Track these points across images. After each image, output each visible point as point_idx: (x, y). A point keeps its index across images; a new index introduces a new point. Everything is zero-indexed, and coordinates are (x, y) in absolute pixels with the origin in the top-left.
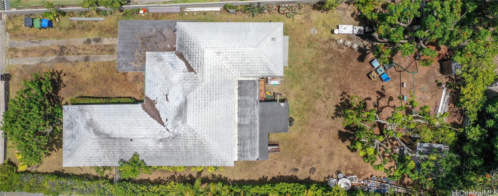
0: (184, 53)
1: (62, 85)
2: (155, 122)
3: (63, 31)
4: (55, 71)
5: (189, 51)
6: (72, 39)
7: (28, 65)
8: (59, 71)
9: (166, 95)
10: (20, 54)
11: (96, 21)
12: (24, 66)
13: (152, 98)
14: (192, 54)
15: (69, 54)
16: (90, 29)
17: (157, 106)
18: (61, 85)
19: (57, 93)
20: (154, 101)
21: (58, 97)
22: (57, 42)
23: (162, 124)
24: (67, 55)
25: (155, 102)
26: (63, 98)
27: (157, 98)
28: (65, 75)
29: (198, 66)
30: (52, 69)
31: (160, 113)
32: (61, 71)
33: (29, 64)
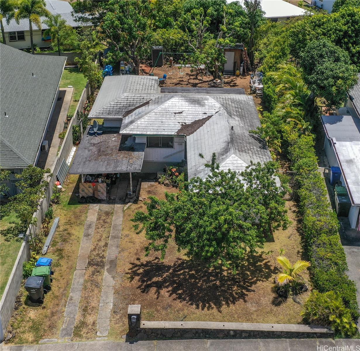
0: (126, 110)
1: (156, 261)
2: (208, 122)
3: (62, 262)
4: (130, 271)
5: (124, 106)
6: (79, 254)
7: (114, 305)
8: (131, 266)
9: (175, 113)
10: (90, 319)
11: (58, 227)
12: (114, 312)
13: (179, 127)
14: (128, 104)
15: (103, 255)
16: (69, 234)
17: (188, 122)
18: (154, 263)
19: (169, 267)
20: (182, 125)
21: (175, 265)
22: (80, 271)
23: (209, 117)
24: (105, 258)
25: (184, 124)
26: (178, 259)
27: (179, 123)
28: (138, 259)
29: (143, 99)
30: (127, 275)
31: (197, 119)
32: (130, 263)
33: (112, 304)
